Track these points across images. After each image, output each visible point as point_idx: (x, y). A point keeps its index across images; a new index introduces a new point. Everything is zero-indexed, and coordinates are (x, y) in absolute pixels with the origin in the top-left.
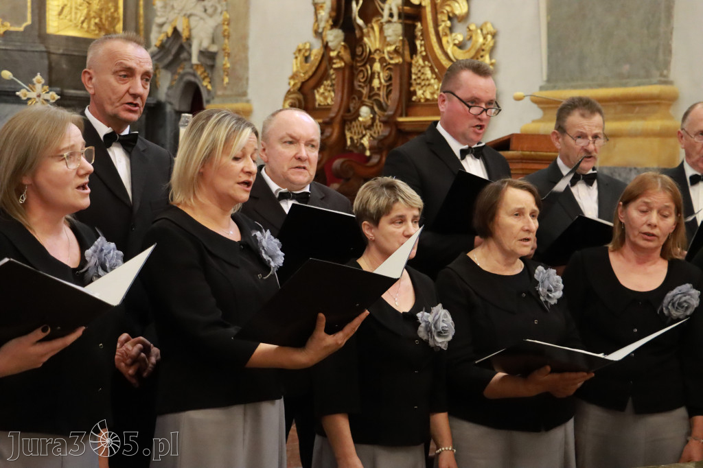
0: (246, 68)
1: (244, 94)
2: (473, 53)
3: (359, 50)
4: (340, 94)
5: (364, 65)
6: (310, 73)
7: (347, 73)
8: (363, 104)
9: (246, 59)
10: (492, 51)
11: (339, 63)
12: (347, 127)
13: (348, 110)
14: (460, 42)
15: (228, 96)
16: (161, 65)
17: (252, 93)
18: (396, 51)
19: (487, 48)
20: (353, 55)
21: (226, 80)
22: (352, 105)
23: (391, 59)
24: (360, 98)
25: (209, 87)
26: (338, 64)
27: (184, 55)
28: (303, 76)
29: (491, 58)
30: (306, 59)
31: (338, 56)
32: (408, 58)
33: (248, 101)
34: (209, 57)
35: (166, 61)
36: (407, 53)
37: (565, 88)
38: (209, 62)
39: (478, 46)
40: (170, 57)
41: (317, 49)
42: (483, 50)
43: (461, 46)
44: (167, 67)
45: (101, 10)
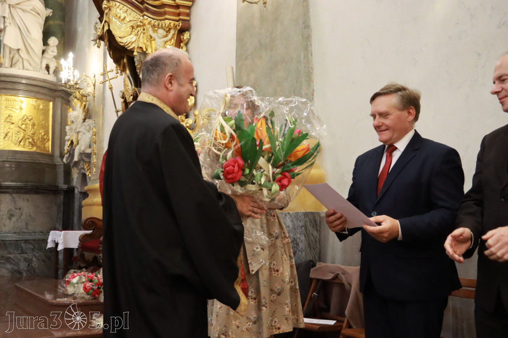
14: (190, 125)
15: (95, 180)
21: (94, 170)
25: (90, 175)
34: (87, 157)
45: (34, 134)
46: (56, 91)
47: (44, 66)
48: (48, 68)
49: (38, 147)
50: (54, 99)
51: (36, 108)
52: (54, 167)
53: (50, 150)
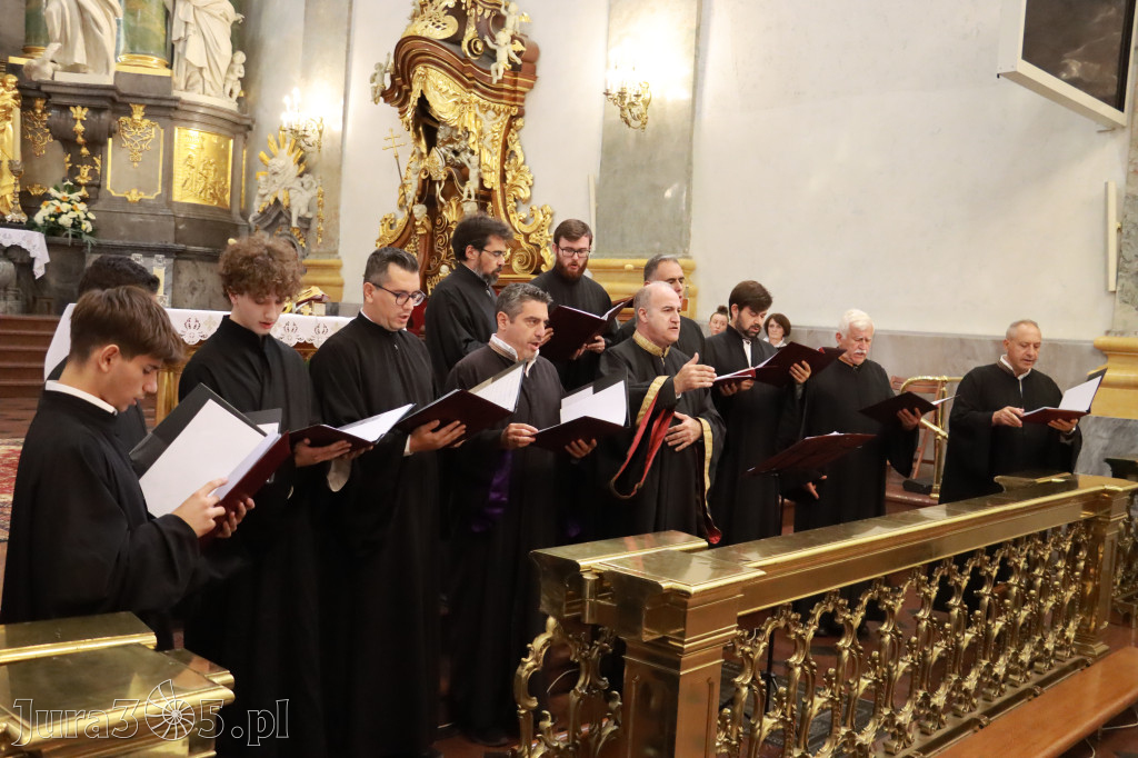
0: (338, 232)
1: (336, 252)
2: (535, 227)
3: (438, 221)
4: (422, 256)
5: (443, 233)
6: (396, 238)
7: (428, 238)
8: (443, 263)
9: (338, 224)
11: (424, 230)
12: (428, 281)
13: (429, 268)
14: (524, 219)
15: (321, 253)
16: (261, 227)
17: (341, 251)
19: (547, 225)
20: (434, 224)
21: (320, 240)
22: (432, 264)
24: (439, 259)
25: (304, 245)
26: (421, 231)
27: (283, 220)
28: (389, 241)
30: (391, 226)
31: (422, 225)
33: (339, 258)
34: (305, 222)
35: (266, 224)
37: (612, 257)
38: (305, 226)
39: (539, 222)
40: (270, 221)
41: (402, 218)
42: (543, 226)
43: (524, 222)
44: (266, 229)
45: (215, 183)
46: (236, 124)
47: (228, 92)
48: (231, 93)
49: (219, 201)
50: (234, 135)
51: (219, 145)
52: (236, 227)
53: (228, 203)
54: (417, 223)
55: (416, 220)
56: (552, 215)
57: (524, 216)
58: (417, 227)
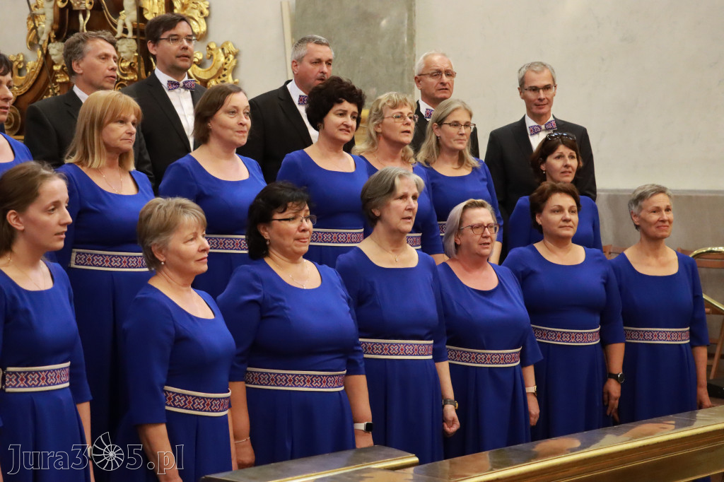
2: (214, 72)
6: (27, 87)
10: (234, 69)
11: (65, 77)
14: (200, 61)
18: (131, 67)
19: (229, 68)
23: (126, 75)
26: (62, 79)
28: (17, 91)
29: (233, 78)
30: (20, 71)
32: (143, 75)
36: (143, 69)
39: (219, 65)
41: (33, 61)
42: (225, 69)
43: (201, 64)
54: (55, 68)
55: (54, 64)
56: (236, 55)
57: (199, 56)
58: (56, 72)
